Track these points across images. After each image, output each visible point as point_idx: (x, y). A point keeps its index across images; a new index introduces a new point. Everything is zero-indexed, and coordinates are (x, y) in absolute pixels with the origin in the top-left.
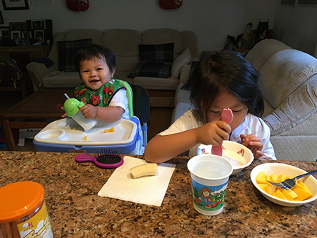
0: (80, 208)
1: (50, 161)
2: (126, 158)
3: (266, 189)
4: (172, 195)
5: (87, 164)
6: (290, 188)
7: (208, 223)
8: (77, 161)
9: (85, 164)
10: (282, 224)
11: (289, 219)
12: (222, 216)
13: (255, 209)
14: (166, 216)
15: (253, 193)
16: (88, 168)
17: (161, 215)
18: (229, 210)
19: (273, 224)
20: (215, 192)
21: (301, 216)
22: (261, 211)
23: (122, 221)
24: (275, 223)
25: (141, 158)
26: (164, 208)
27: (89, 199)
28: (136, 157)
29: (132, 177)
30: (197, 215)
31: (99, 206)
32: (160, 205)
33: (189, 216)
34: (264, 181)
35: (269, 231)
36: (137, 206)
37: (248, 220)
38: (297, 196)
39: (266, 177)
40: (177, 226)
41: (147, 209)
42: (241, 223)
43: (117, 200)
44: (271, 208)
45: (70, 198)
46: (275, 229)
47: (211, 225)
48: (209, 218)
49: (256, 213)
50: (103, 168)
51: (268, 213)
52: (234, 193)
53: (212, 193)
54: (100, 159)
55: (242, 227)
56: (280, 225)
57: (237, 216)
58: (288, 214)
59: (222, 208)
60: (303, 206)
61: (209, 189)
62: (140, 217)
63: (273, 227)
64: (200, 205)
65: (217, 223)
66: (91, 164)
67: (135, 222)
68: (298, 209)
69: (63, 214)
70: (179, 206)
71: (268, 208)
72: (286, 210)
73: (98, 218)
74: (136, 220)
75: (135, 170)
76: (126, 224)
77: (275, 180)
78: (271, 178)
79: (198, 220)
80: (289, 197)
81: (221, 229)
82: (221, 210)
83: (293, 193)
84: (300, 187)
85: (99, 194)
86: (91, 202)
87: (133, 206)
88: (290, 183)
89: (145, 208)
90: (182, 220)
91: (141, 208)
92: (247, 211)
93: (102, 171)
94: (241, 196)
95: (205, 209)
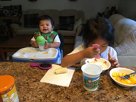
0: (32, 88)
1: (19, 66)
2: (53, 65)
3: (116, 79)
4: (74, 82)
5: (36, 67)
6: (127, 79)
7: (90, 95)
8: (31, 66)
9: (35, 67)
11: (127, 93)
12: (97, 92)
13: (112, 88)
14: (71, 91)
15: (110, 81)
16: (36, 69)
17: (69, 91)
18: (100, 89)
19: (120, 95)
20: (94, 81)
21: (133, 92)
22: (114, 89)
23: (51, 93)
24: (121, 95)
25: (60, 65)
26: (70, 88)
27: (36, 84)
28: (58, 64)
29: (56, 73)
30: (85, 91)
31: (41, 86)
32: (68, 86)
33: (82, 92)
34: (116, 76)
35: (118, 98)
37: (109, 93)
38: (131, 82)
39: (116, 74)
40: (76, 96)
41: (63, 88)
42: (105, 95)
43: (49, 84)
44: (119, 88)
45: (28, 83)
47: (92, 96)
48: (91, 92)
49: (112, 90)
50: (42, 69)
51: (118, 90)
52: (102, 81)
53: (93, 81)
54: (41, 65)
55: (106, 97)
56: (123, 96)
57: (103, 91)
58: (126, 91)
60: (133, 87)
61: (91, 79)
62: (59, 92)
63: (120, 97)
64: (87, 86)
65: (94, 95)
66: (37, 68)
67: (57, 94)
68: (131, 89)
69: (24, 90)
70: (77, 87)
71: (117, 88)
72: (126, 89)
73: (40, 92)
74: (57, 93)
75: (57, 70)
76: (53, 95)
77: (121, 75)
78: (119, 74)
79: (86, 93)
80: (127, 83)
81: (96, 97)
82: (96, 89)
83: (129, 81)
84: (132, 78)
85: (41, 81)
86: (37, 85)
87: (56, 86)
88: (127, 77)
89: (61, 88)
90: (78, 93)
92: (108, 89)
93: (42, 71)
94: (105, 82)
95: (89, 88)
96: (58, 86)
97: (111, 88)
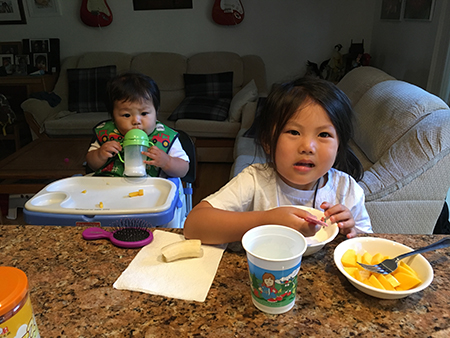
0: (86, 307)
1: (45, 239)
2: (156, 233)
3: (355, 275)
4: (222, 285)
5: (100, 242)
6: (389, 272)
7: (272, 325)
8: (84, 238)
9: (96, 242)
10: (378, 324)
11: (388, 316)
12: (292, 315)
13: (341, 304)
14: (211, 316)
15: (337, 280)
16: (100, 248)
17: (204, 315)
18: (303, 305)
19: (365, 325)
20: (283, 279)
21: (405, 313)
22: (349, 306)
23: (146, 324)
24: (368, 323)
25: (179, 233)
26: (209, 305)
27: (99, 294)
28: (171, 231)
29: (164, 260)
30: (257, 313)
31: (115, 302)
32: (204, 300)
33: (245, 316)
34: (353, 263)
35: (359, 335)
36: (171, 303)
37: (330, 320)
38: (399, 284)
39: (356, 257)
40: (227, 331)
41: (185, 307)
42: (320, 324)
43: (142, 293)
44: (363, 302)
45: (72, 293)
46: (368, 331)
47: (276, 328)
48: (274, 318)
49: (341, 309)
50: (122, 247)
51: (358, 309)
52: (310, 281)
53: (278, 281)
54: (118, 235)
55: (321, 330)
56: (374, 326)
57: (313, 314)
58: (386, 310)
59: (293, 303)
60: (407, 298)
61: (273, 275)
62: (173, 318)
63: (364, 329)
64: (261, 299)
65: (285, 324)
66: (105, 242)
67: (165, 326)
68: (401, 303)
69: (61, 315)
70: (231, 301)
71: (358, 302)
72: (385, 304)
73: (112, 321)
74: (167, 323)
75: (169, 249)
76: (152, 329)
77: (369, 261)
78: (363, 258)
79: (258, 320)
80: (387, 286)
81: (291, 333)
82: (291, 305)
83: (393, 280)
84: (403, 271)
85: (115, 286)
86: (102, 297)
87: (164, 301)
88: (389, 266)
89: (181, 305)
90: (235, 321)
91: (176, 304)
92: (329, 306)
93: (120, 253)
94: (321, 284)
95: (269, 305)
96: (172, 301)
97: (339, 302)
